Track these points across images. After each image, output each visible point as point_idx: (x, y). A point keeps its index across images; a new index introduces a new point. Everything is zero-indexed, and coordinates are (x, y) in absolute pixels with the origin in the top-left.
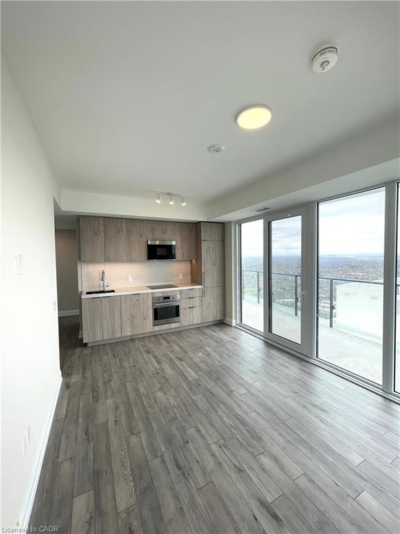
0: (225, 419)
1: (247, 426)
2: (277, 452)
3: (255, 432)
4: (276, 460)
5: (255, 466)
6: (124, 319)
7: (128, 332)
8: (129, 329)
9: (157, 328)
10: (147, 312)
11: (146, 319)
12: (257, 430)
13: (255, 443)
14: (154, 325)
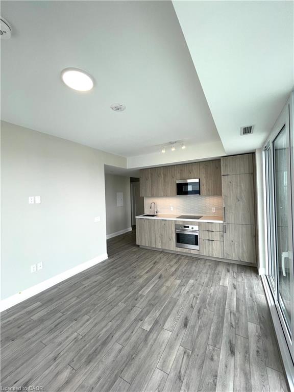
0: (105, 330)
1: (102, 348)
2: (77, 380)
3: (97, 355)
4: (67, 382)
5: (60, 367)
6: (157, 236)
7: (159, 246)
8: (160, 244)
9: (179, 249)
10: (172, 234)
11: (170, 240)
12: (98, 357)
13: (83, 360)
14: (177, 246)
